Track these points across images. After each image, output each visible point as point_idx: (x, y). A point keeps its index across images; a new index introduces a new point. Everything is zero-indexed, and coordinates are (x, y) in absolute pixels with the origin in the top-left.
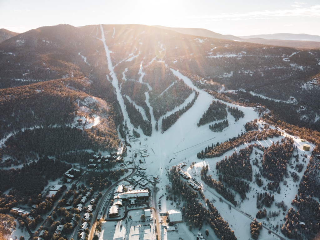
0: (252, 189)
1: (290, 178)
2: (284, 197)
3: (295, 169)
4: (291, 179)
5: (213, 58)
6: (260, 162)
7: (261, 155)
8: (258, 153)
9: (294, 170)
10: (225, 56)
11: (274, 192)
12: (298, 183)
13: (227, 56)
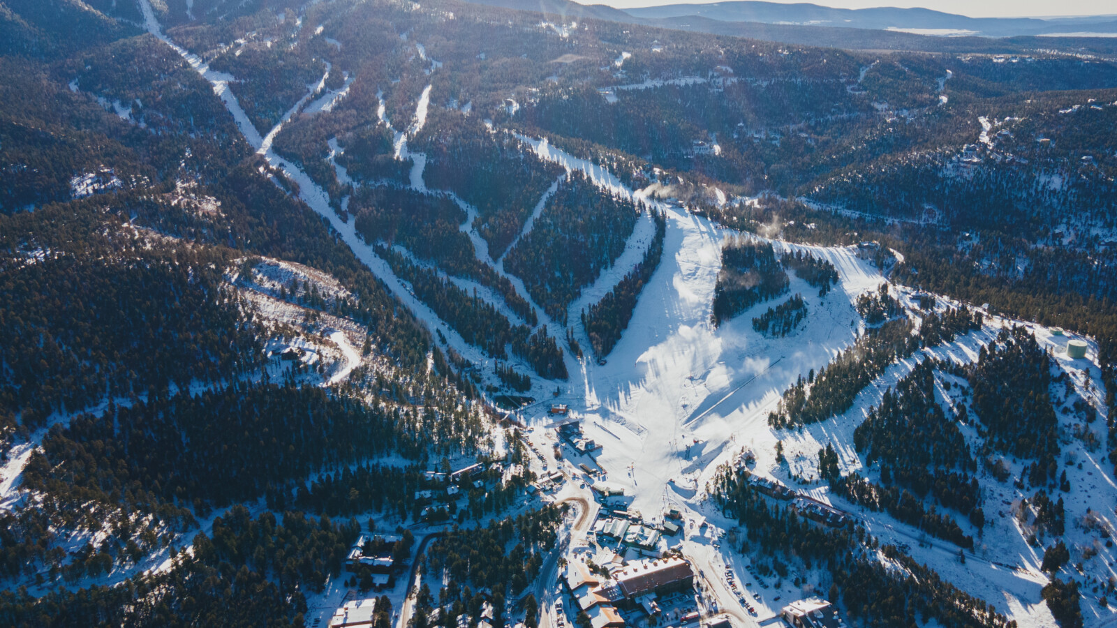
0: (988, 493)
1: (1074, 441)
2: (1087, 499)
3: (1074, 414)
4: (1078, 444)
5: (636, 91)
6: (970, 412)
7: (962, 388)
8: (952, 383)
9: (1074, 417)
10: (671, 82)
11: (1054, 490)
12: (1104, 452)
13: (677, 82)
